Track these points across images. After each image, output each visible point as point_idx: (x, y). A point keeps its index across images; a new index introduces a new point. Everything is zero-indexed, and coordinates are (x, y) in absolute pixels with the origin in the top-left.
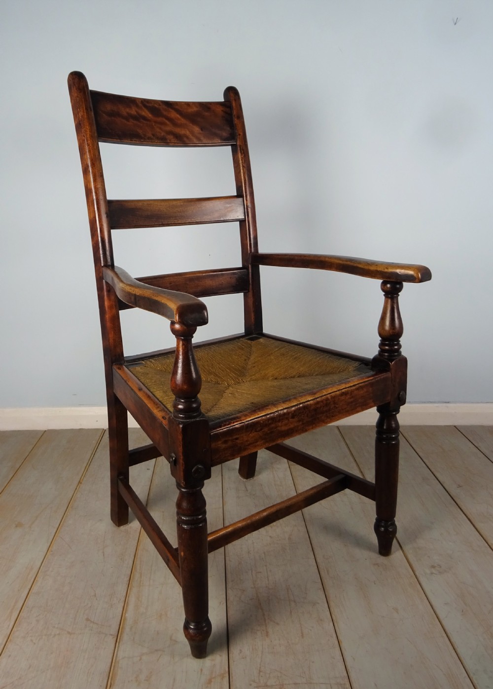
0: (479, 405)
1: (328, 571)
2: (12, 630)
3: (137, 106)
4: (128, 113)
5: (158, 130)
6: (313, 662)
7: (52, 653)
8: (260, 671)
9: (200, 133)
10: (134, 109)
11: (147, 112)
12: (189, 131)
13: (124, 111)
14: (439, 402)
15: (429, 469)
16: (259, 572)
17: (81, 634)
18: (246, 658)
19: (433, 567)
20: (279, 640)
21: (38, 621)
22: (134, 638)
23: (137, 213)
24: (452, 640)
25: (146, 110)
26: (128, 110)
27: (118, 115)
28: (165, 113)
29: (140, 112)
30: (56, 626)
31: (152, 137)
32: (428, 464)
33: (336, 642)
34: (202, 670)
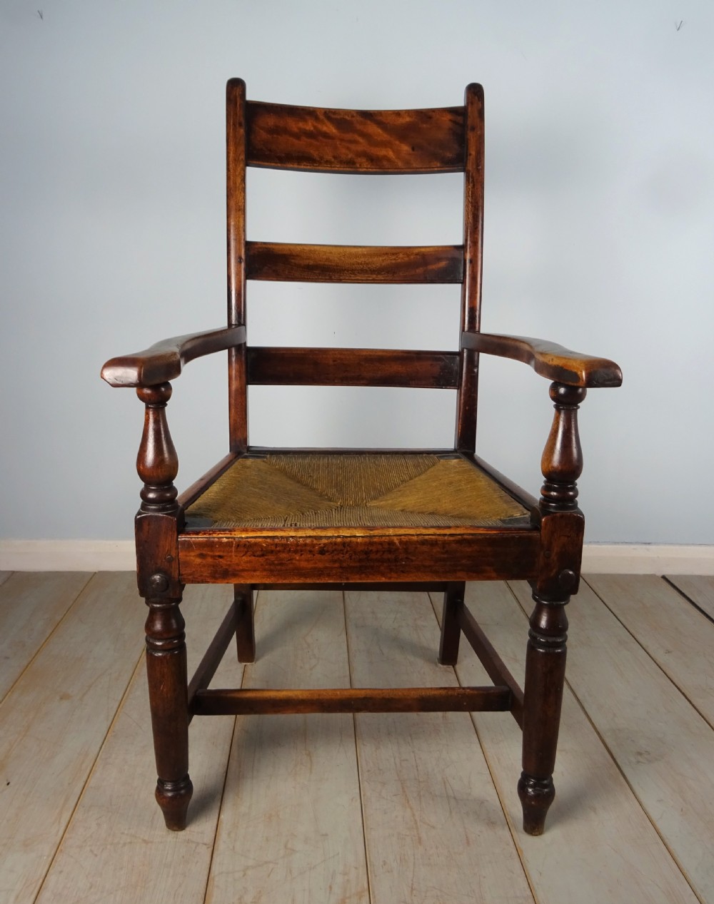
0: (689, 547)
1: (499, 760)
2: (62, 838)
3: (317, 118)
4: (300, 129)
5: (344, 151)
6: (484, 877)
7: (122, 868)
8: (412, 889)
9: (410, 154)
10: (310, 124)
11: (331, 127)
12: (393, 151)
13: (294, 125)
14: (637, 543)
15: (627, 629)
16: (404, 760)
17: (161, 842)
18: (392, 871)
19: (640, 754)
20: (437, 848)
21: (98, 825)
22: (234, 847)
23: (293, 261)
24: (671, 848)
25: (328, 124)
26: (301, 125)
27: (286, 131)
28: (359, 127)
29: (319, 126)
30: (126, 832)
31: (333, 160)
32: (625, 623)
33: (515, 851)
34: (331, 887)
